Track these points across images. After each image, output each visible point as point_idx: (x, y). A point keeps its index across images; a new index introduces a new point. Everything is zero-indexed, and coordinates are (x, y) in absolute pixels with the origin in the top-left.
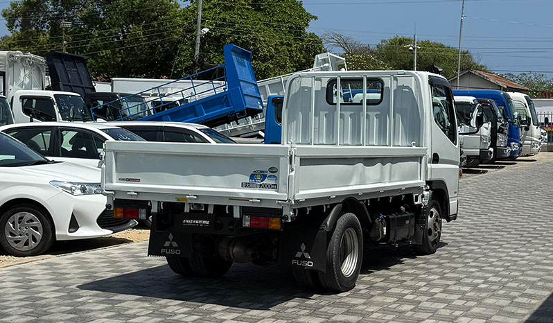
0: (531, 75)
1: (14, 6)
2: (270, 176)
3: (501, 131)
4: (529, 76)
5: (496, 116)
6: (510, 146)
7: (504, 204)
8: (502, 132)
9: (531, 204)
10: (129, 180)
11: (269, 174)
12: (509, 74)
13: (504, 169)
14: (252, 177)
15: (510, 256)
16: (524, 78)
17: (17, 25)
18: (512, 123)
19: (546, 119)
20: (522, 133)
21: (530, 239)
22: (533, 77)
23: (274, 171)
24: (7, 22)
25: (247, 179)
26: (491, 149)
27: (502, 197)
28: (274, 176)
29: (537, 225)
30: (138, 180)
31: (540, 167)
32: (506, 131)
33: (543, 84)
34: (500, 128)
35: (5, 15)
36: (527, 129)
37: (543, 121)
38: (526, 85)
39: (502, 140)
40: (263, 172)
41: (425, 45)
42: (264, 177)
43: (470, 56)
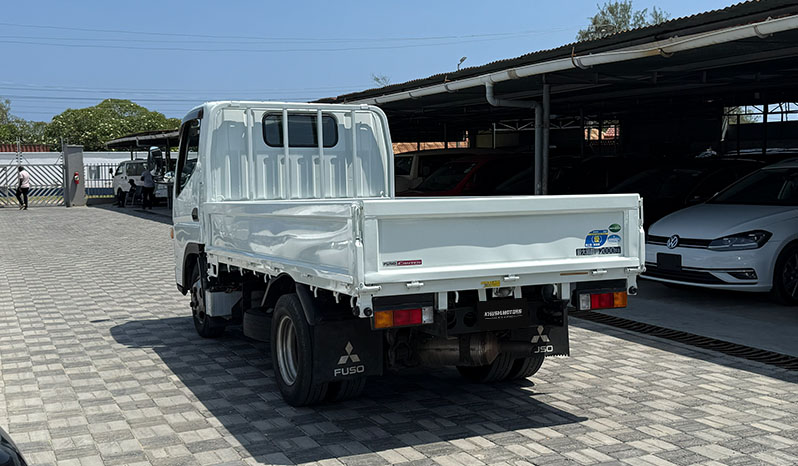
2: (611, 237)
10: (402, 263)
11: (610, 233)
14: (589, 240)
23: (614, 228)
25: (582, 244)
28: (617, 236)
30: (419, 262)
40: (602, 231)
42: (604, 238)
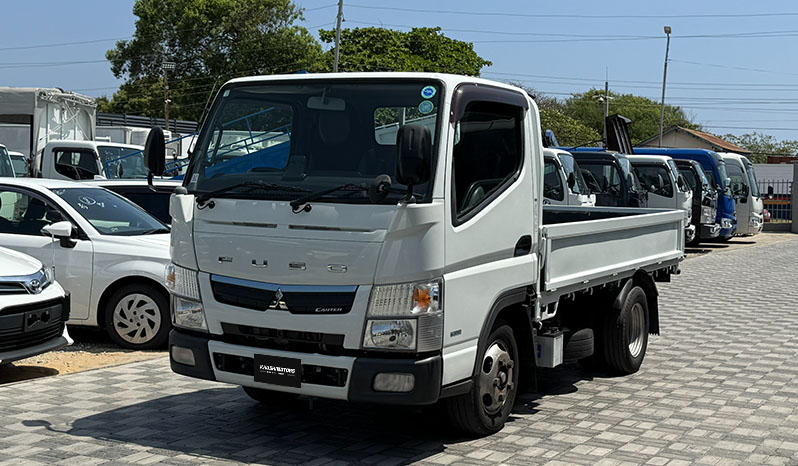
0: (756, 136)
1: (121, 46)
3: (707, 203)
4: (753, 138)
5: (699, 182)
6: (720, 223)
7: (696, 308)
8: (708, 205)
9: (736, 309)
12: (729, 136)
13: (710, 253)
15: (679, 417)
16: (747, 140)
17: (125, 70)
18: (722, 194)
19: (771, 190)
20: (736, 207)
21: (722, 377)
22: (759, 139)
24: (112, 66)
26: (693, 227)
27: (697, 297)
29: (739, 349)
31: (759, 252)
32: (715, 204)
33: (771, 147)
34: (706, 199)
35: (109, 58)
36: (744, 201)
37: (766, 192)
38: (749, 148)
39: (708, 215)
41: (627, 99)
43: (682, 113)
